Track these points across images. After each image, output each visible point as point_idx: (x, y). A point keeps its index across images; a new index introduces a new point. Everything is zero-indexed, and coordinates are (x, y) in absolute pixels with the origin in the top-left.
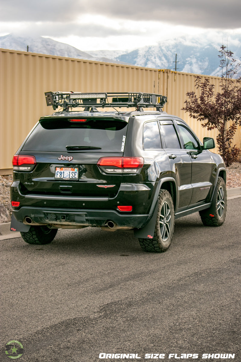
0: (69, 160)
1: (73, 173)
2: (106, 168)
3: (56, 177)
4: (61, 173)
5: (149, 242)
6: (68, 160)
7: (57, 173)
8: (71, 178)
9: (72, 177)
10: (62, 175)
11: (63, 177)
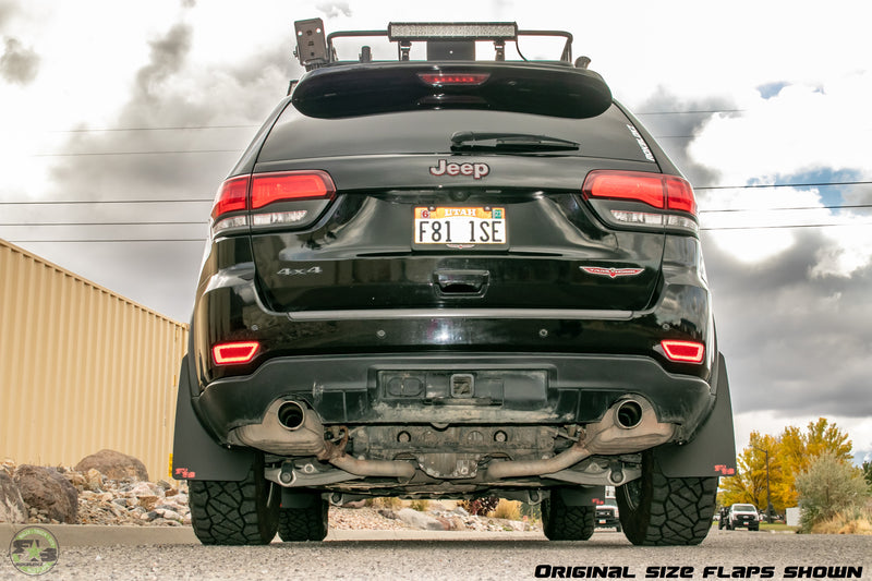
0: (477, 176)
1: (484, 225)
2: (611, 208)
3: (417, 240)
4: (436, 226)
5: (686, 499)
6: (473, 174)
7: (421, 227)
8: (478, 241)
9: (485, 238)
10: (443, 231)
11: (449, 240)
